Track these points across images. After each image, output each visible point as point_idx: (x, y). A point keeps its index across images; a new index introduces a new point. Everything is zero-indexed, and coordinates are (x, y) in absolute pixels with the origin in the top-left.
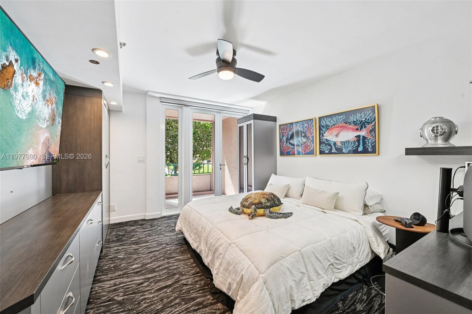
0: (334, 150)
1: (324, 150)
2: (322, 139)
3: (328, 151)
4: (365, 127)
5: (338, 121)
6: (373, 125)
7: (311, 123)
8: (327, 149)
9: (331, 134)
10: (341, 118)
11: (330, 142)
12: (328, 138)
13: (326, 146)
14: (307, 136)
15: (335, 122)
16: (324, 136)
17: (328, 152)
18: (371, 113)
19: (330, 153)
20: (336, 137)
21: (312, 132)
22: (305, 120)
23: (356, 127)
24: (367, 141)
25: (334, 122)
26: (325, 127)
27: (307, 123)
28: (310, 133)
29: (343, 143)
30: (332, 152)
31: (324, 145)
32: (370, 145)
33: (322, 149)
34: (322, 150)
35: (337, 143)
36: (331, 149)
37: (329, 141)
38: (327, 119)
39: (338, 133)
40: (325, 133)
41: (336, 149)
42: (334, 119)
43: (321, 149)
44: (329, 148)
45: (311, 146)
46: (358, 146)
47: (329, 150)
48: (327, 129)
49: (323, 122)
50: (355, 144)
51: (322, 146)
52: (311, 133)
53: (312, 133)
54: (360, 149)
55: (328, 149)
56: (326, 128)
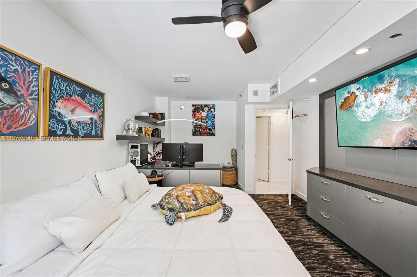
0: (69, 132)
1: (56, 129)
2: (53, 111)
3: (61, 132)
4: (97, 111)
5: (75, 92)
6: (102, 112)
7: (33, 72)
8: (60, 128)
9: (65, 106)
10: (78, 90)
11: (63, 118)
12: (63, 112)
13: (58, 124)
14: (16, 94)
15: (72, 92)
16: (55, 106)
17: (61, 133)
18: (101, 99)
19: (65, 135)
20: (71, 113)
21: (31, 89)
22: (15, 55)
23: (90, 109)
24: (97, 125)
25: (70, 90)
26: (59, 93)
27: (21, 65)
28: (28, 90)
29: (79, 124)
30: (67, 133)
31: (55, 121)
32: (99, 129)
33: (52, 127)
34: (52, 130)
35: (72, 122)
36: (65, 130)
37: (62, 116)
38: (62, 81)
39: (74, 108)
40: (57, 102)
41: (72, 130)
42: (71, 86)
43: (50, 128)
44: (62, 127)
45: (28, 118)
46: (92, 130)
47: (63, 130)
48: (61, 97)
49: (55, 82)
50: (89, 126)
51: (52, 122)
52: (30, 92)
53: (33, 92)
54: (93, 133)
55: (61, 129)
56: (60, 94)
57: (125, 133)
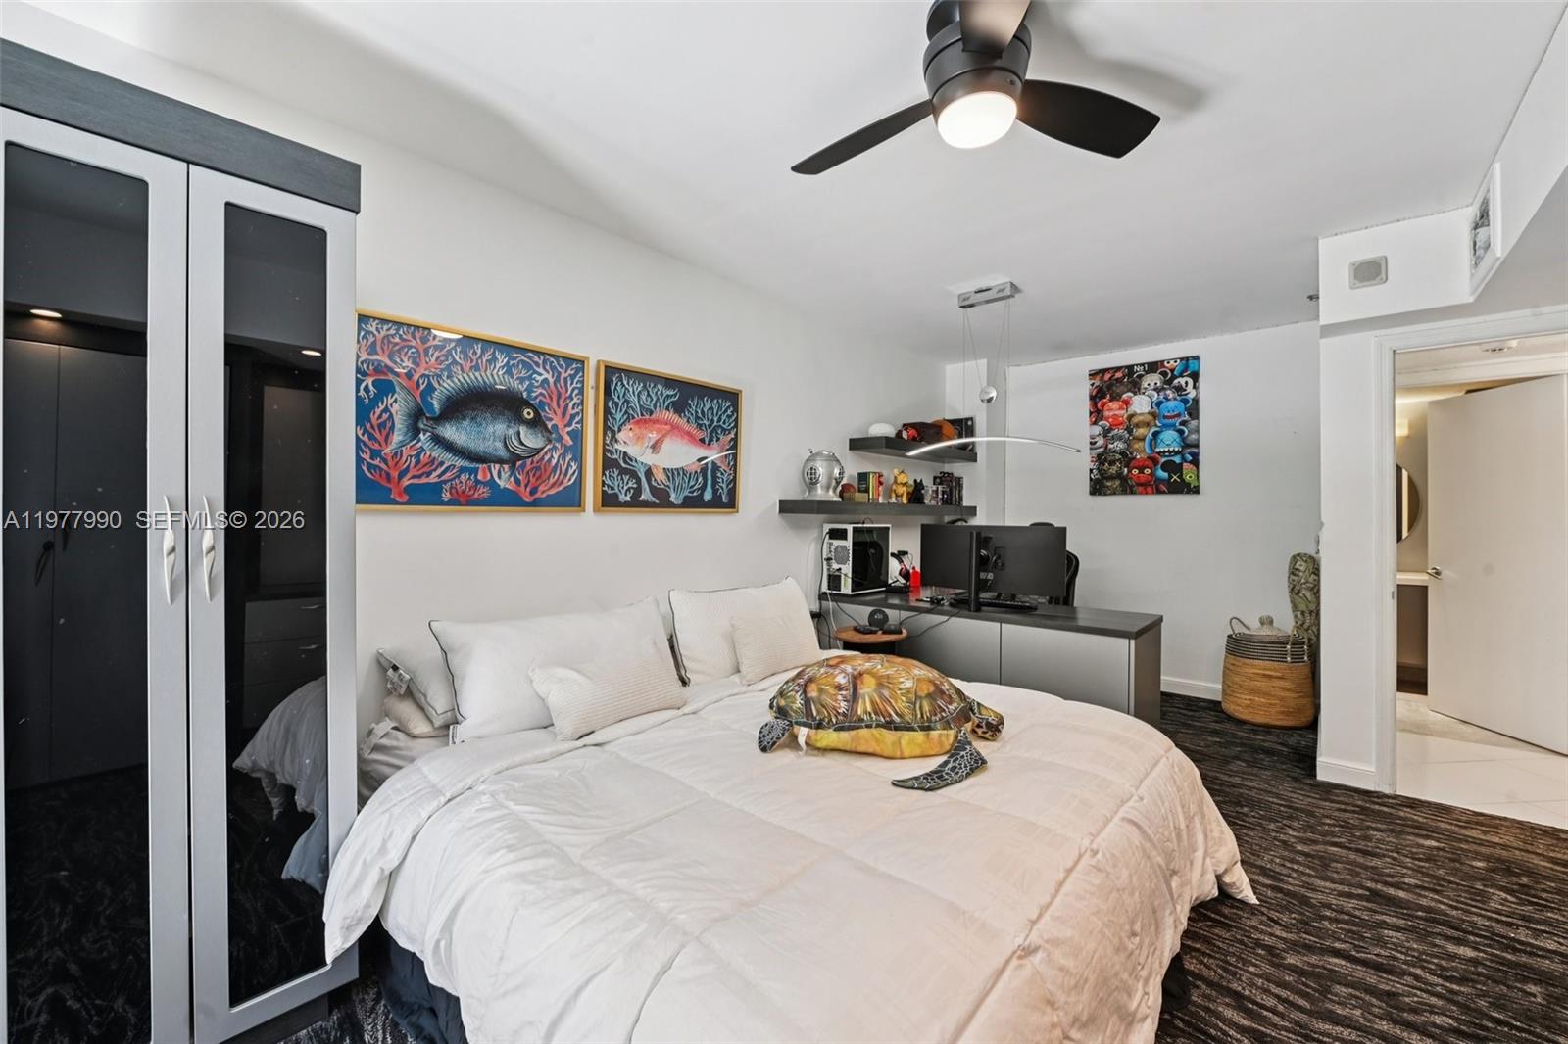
0: (646, 496)
1: (617, 490)
2: (611, 452)
3: (629, 496)
4: (718, 439)
5: (662, 401)
6: (732, 439)
7: (573, 377)
8: (626, 488)
9: (639, 437)
10: (668, 396)
11: (634, 464)
12: (632, 451)
13: (622, 479)
14: (545, 426)
15: (653, 402)
16: (617, 441)
17: (628, 499)
18: (729, 407)
19: (636, 503)
20: (651, 450)
21: (571, 411)
22: (543, 353)
23: (700, 435)
24: (719, 475)
25: (649, 399)
26: (624, 410)
27: (553, 369)
28: (564, 415)
29: (670, 475)
30: (641, 499)
31: (617, 473)
32: (724, 486)
33: (608, 486)
34: (610, 491)
35: (654, 471)
36: (638, 491)
37: (631, 460)
38: (631, 382)
39: (660, 439)
40: (620, 430)
41: (654, 490)
42: (650, 389)
43: (606, 488)
44: (630, 484)
45: (564, 469)
46: (703, 488)
47: (632, 491)
48: (628, 418)
49: (615, 389)
50: (697, 479)
51: (610, 476)
52: (568, 417)
53: (573, 417)
54: (708, 496)
55: (629, 489)
56: (626, 412)
57: (806, 496)
